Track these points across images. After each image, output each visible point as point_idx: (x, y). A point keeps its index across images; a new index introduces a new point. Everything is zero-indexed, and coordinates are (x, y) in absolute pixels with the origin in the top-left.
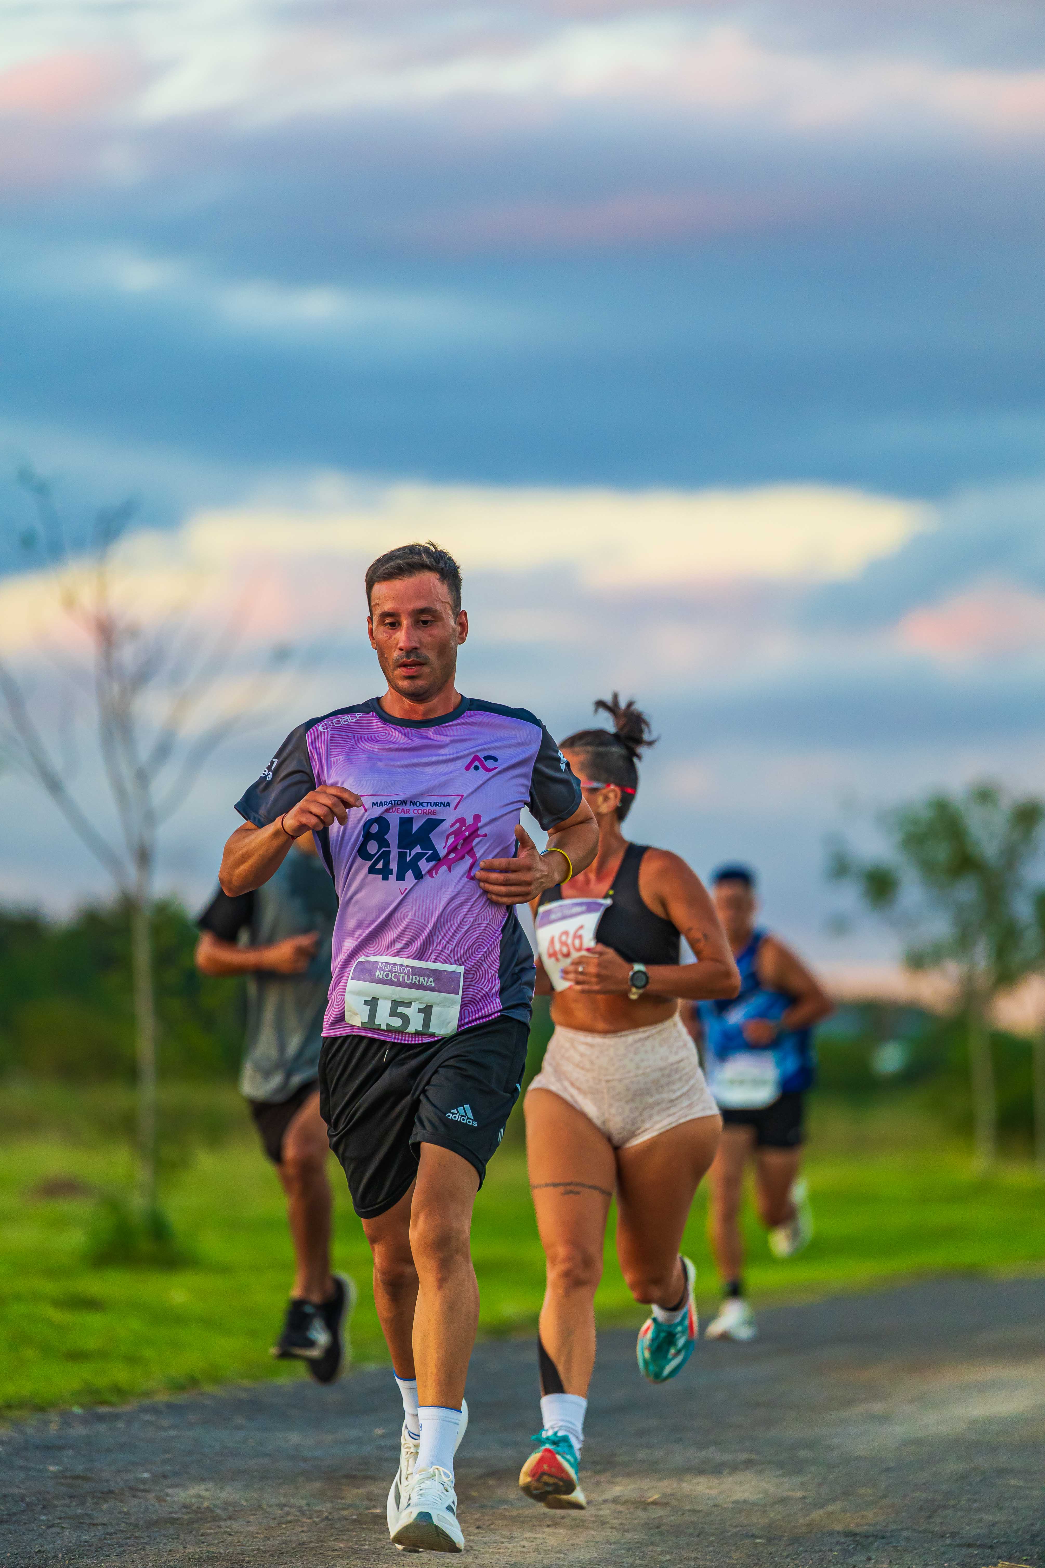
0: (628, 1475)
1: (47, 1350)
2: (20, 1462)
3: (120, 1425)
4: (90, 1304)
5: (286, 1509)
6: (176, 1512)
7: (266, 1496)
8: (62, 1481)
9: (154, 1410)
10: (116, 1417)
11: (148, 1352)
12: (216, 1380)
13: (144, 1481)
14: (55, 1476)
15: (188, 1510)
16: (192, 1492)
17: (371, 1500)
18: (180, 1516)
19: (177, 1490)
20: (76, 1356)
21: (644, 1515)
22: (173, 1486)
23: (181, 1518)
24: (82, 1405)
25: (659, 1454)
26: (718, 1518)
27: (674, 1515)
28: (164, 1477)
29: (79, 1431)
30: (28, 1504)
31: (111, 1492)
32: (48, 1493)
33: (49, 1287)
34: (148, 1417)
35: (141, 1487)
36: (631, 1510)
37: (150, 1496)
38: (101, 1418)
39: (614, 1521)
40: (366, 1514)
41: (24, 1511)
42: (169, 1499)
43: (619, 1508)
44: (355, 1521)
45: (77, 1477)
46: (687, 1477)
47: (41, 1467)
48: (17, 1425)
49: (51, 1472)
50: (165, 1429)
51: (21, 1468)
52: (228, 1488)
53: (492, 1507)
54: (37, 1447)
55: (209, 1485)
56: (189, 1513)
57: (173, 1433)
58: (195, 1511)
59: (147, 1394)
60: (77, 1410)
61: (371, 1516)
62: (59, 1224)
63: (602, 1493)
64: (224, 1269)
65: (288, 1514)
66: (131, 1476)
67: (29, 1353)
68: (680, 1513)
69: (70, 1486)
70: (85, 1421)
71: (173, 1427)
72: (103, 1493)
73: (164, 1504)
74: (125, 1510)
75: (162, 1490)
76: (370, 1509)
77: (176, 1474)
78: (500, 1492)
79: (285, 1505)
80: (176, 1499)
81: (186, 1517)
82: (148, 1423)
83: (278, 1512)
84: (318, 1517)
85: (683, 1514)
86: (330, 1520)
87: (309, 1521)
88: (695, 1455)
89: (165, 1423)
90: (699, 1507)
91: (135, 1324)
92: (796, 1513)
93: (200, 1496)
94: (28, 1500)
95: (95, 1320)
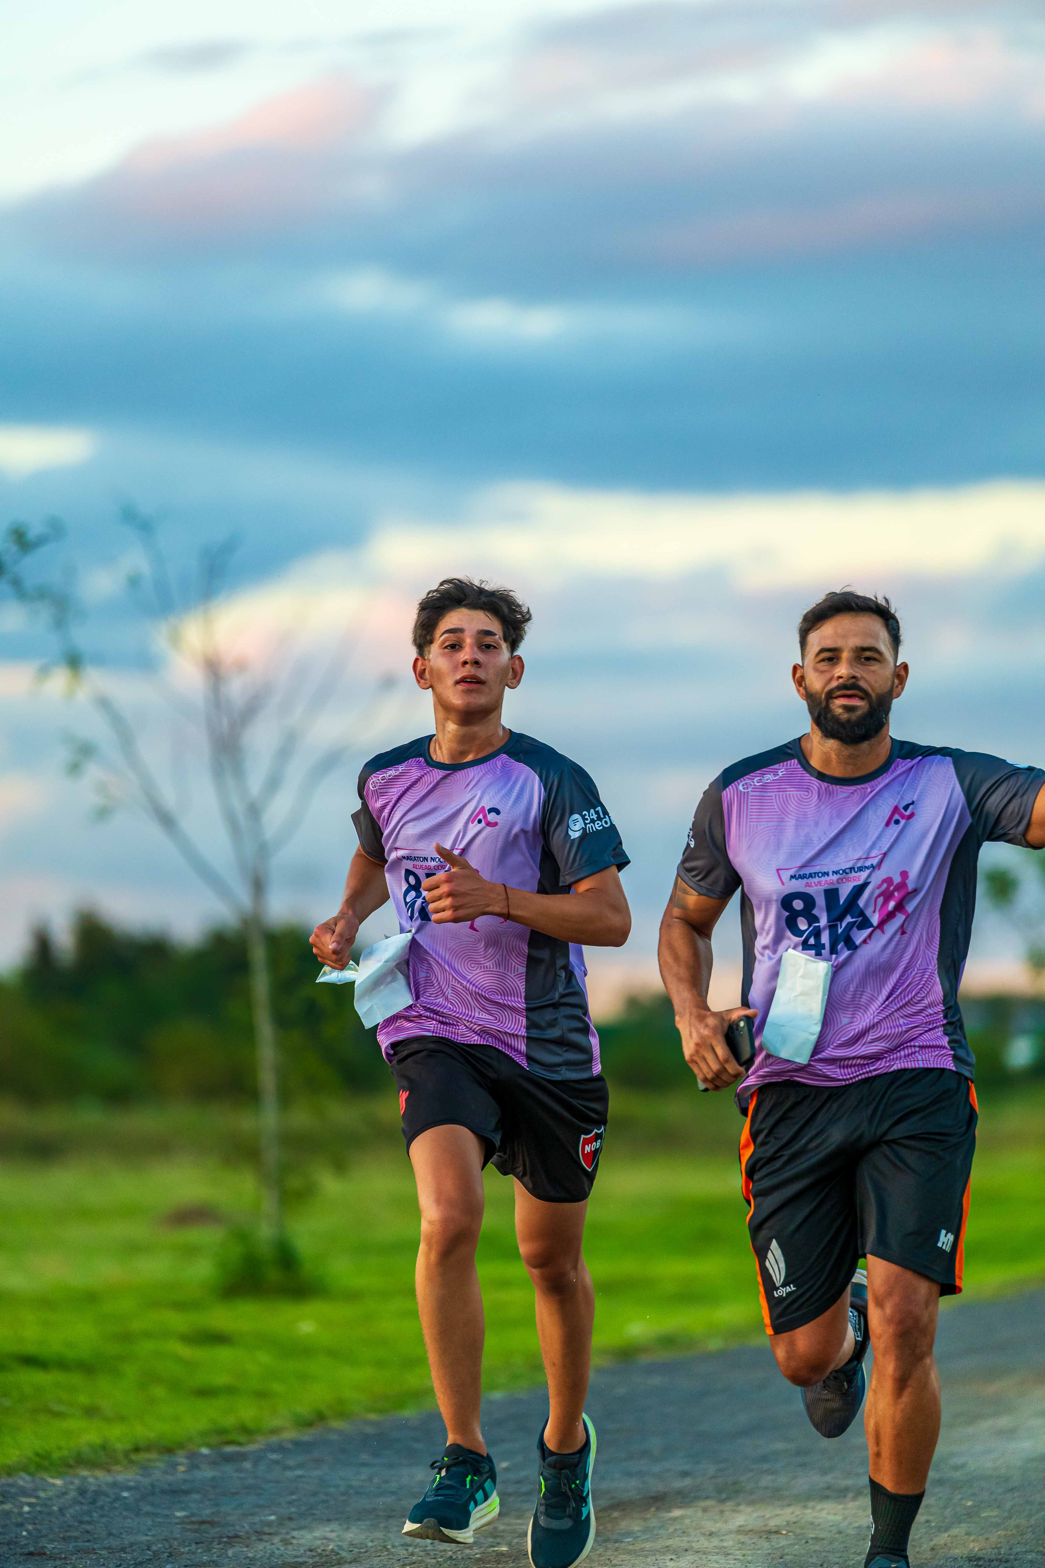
0: (751, 1503)
1: (175, 1386)
2: (148, 1508)
3: (247, 1465)
4: (218, 1339)
5: (411, 1549)
6: (300, 1556)
7: (391, 1535)
8: (189, 1527)
9: (280, 1448)
10: (242, 1457)
11: (277, 1387)
12: (342, 1415)
13: (270, 1524)
14: (182, 1521)
15: (314, 1554)
16: (317, 1534)
17: (495, 1537)
18: (306, 1559)
19: (303, 1532)
20: (205, 1393)
21: (766, 1545)
22: (300, 1528)
23: (305, 1562)
24: (209, 1446)
25: (782, 1480)
26: (842, 1546)
27: (797, 1544)
28: (290, 1519)
29: (207, 1473)
30: (154, 1552)
31: (237, 1536)
32: (175, 1539)
33: (179, 1321)
34: (274, 1456)
35: (267, 1530)
36: (754, 1541)
37: (276, 1539)
38: (229, 1459)
39: (738, 1552)
40: (489, 1553)
41: (150, 1560)
42: (294, 1541)
43: (742, 1538)
44: (479, 1560)
45: (203, 1522)
46: (811, 1504)
47: (166, 1512)
48: (145, 1469)
49: (178, 1518)
50: (290, 1468)
51: (148, 1514)
52: (354, 1529)
53: (616, 1541)
54: (164, 1492)
55: (334, 1526)
56: (314, 1556)
57: (299, 1472)
58: (320, 1555)
59: (273, 1432)
60: (205, 1451)
61: (494, 1554)
62: (190, 1252)
63: (726, 1522)
64: (353, 1296)
65: (412, 1554)
66: (257, 1519)
67: (159, 1391)
68: (804, 1541)
69: (196, 1531)
70: (214, 1464)
71: (300, 1466)
72: (228, 1537)
73: (290, 1547)
74: (250, 1555)
75: (288, 1533)
76: (494, 1547)
77: (302, 1515)
78: (623, 1525)
79: (410, 1545)
80: (302, 1541)
81: (311, 1561)
82: (276, 1462)
83: (403, 1553)
84: (442, 1557)
85: (807, 1542)
86: (454, 1560)
87: (434, 1561)
88: (819, 1480)
89: (291, 1462)
90: (822, 1535)
91: (263, 1357)
92: (921, 1538)
93: (325, 1538)
94: (154, 1548)
95: (224, 1354)
